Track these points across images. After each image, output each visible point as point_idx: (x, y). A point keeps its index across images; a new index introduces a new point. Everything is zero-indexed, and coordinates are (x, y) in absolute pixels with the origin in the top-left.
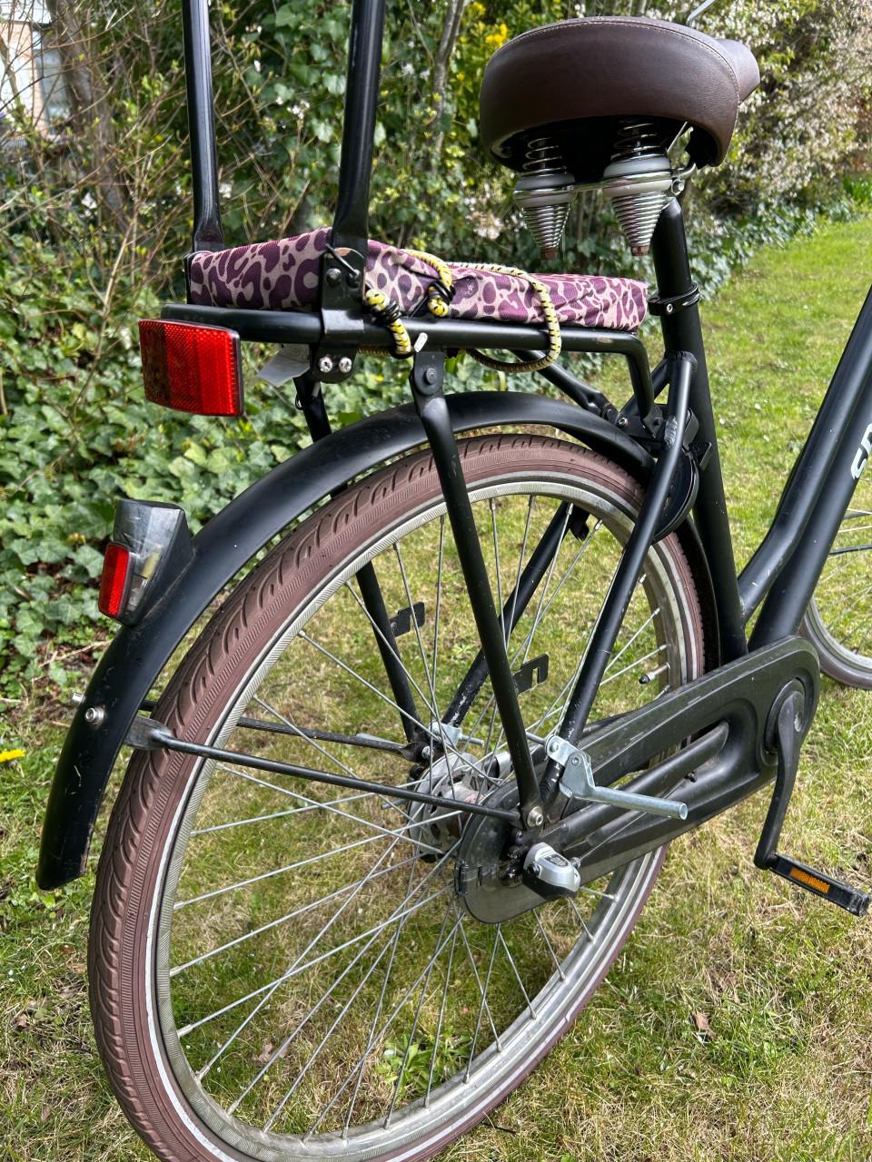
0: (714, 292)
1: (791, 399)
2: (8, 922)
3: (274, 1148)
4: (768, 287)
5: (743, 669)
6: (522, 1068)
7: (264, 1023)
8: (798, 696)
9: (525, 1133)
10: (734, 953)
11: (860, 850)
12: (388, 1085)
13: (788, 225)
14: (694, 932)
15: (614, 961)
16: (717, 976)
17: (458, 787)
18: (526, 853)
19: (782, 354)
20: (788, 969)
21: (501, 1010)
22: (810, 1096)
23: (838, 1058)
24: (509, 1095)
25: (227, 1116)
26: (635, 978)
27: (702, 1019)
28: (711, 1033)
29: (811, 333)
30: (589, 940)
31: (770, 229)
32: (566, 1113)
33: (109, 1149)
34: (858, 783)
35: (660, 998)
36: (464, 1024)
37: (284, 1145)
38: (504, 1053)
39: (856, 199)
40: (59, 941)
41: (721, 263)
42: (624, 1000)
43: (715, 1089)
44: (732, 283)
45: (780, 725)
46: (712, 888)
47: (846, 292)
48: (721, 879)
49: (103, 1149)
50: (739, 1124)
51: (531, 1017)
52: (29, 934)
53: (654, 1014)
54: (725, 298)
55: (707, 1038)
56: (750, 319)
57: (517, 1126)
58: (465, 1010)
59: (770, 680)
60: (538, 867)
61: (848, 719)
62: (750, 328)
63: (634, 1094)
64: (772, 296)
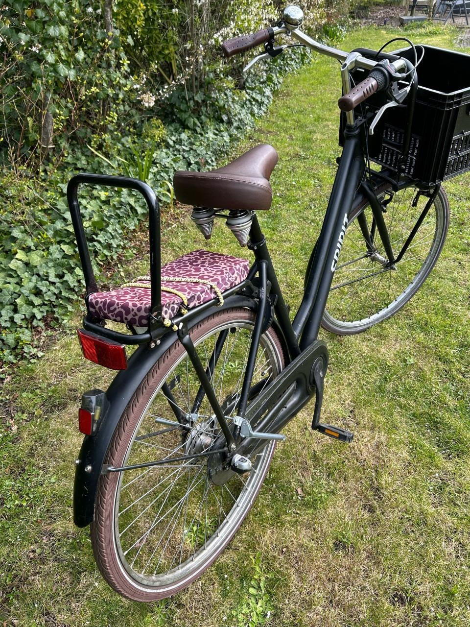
0: (266, 110)
1: (309, 177)
2: (8, 516)
3: (158, 581)
4: (292, 102)
5: (299, 361)
6: (237, 525)
7: (133, 532)
8: (320, 363)
9: (242, 548)
10: (309, 462)
11: (351, 408)
12: (189, 543)
13: (298, 59)
14: (294, 456)
15: (265, 476)
16: (303, 472)
17: (202, 437)
18: (231, 459)
19: (302, 147)
20: (328, 464)
21: (225, 505)
22: (339, 510)
23: (348, 494)
24: (234, 536)
25: (142, 575)
26: (273, 480)
27: (299, 490)
28: (303, 495)
29: (315, 132)
30: (255, 472)
31: (289, 62)
32: (256, 537)
33: (86, 595)
34: (349, 379)
35: (284, 486)
36: (212, 514)
37: (161, 578)
38: (230, 522)
39: (330, 38)
40: (35, 519)
41: (268, 92)
42: (271, 490)
43: (306, 516)
44: (274, 101)
45: (315, 377)
46: (298, 437)
47: (329, 102)
48: (301, 432)
49: (83, 595)
50: (316, 526)
51: (238, 506)
52: (19, 518)
53: (282, 492)
54: (272, 113)
55: (302, 497)
56: (285, 125)
57: (239, 546)
58: (212, 508)
59: (309, 362)
60: (237, 464)
61: (344, 350)
62: (286, 131)
63: (279, 525)
64: (294, 108)
